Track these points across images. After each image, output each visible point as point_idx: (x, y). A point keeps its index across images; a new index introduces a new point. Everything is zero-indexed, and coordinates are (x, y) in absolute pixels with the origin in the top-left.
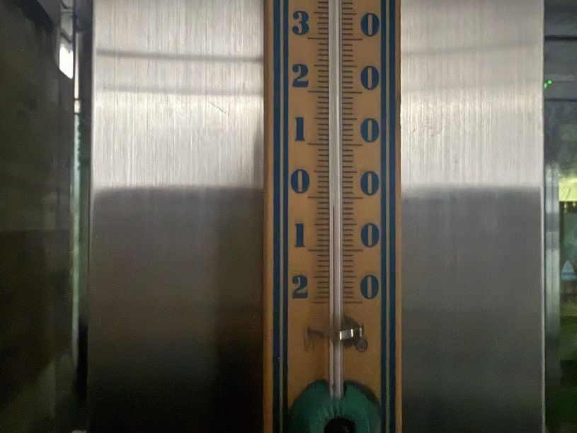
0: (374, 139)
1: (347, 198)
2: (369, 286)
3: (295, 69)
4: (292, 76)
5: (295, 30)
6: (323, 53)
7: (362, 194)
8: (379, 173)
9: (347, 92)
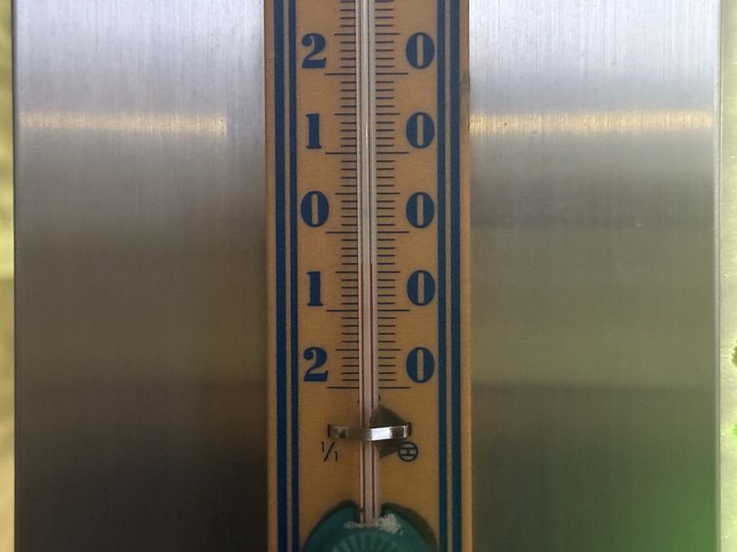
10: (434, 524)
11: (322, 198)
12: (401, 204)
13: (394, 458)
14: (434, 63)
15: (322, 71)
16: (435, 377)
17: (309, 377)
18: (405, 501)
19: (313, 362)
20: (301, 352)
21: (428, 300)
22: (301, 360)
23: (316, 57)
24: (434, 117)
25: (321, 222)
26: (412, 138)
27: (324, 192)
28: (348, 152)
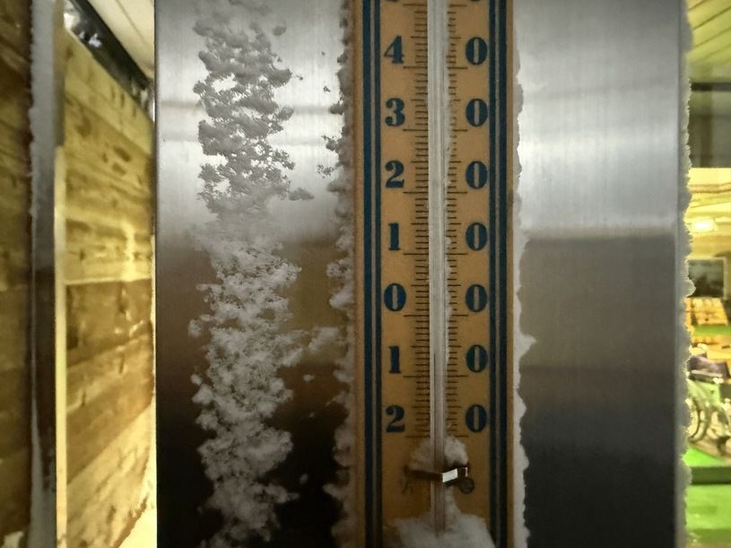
0: (480, 248)
2: (476, 418)
3: (389, 167)
4: (386, 175)
5: (389, 120)
6: (422, 147)
7: (468, 311)
8: (487, 287)
11: (401, 289)
12: (462, 293)
13: (456, 490)
14: (487, 185)
15: (399, 191)
16: (487, 428)
17: (391, 429)
19: (392, 417)
20: (384, 409)
21: (482, 368)
22: (384, 415)
23: (399, 179)
24: (487, 226)
25: (400, 308)
26: (471, 244)
27: (402, 284)
28: (421, 252)
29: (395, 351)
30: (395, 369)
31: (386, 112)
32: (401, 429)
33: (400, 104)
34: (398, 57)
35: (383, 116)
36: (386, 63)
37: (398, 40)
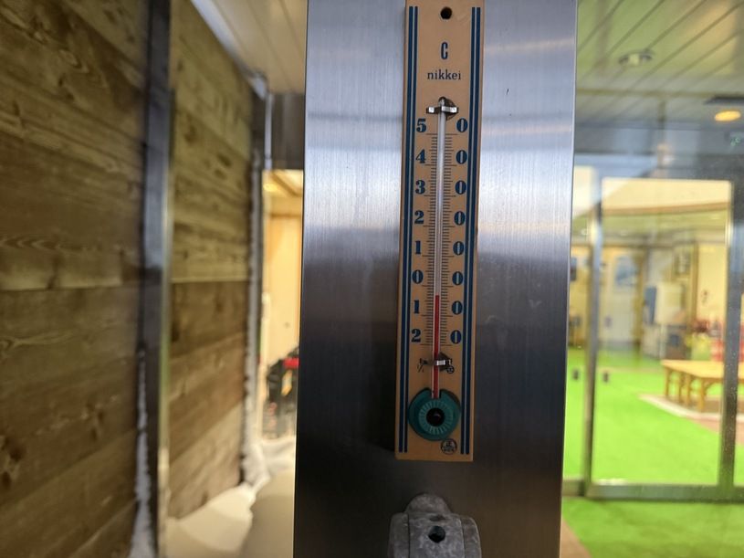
0: (461, 253)
1: (445, 287)
2: (456, 337)
3: (416, 213)
4: (415, 218)
5: (417, 191)
6: (433, 204)
7: (453, 284)
8: (463, 272)
9: (446, 226)
10: (460, 398)
11: (421, 273)
12: (450, 276)
13: (445, 371)
14: (465, 223)
15: (422, 225)
16: (462, 342)
17: (414, 340)
18: (449, 389)
19: (415, 335)
20: (411, 330)
21: (460, 312)
22: (411, 333)
23: (421, 219)
24: (464, 243)
25: (420, 282)
26: (455, 251)
27: (422, 270)
28: (431, 255)
29: (417, 302)
30: (417, 311)
31: (416, 187)
32: (419, 341)
33: (423, 183)
34: (423, 160)
35: (415, 189)
36: (417, 163)
37: (423, 151)
